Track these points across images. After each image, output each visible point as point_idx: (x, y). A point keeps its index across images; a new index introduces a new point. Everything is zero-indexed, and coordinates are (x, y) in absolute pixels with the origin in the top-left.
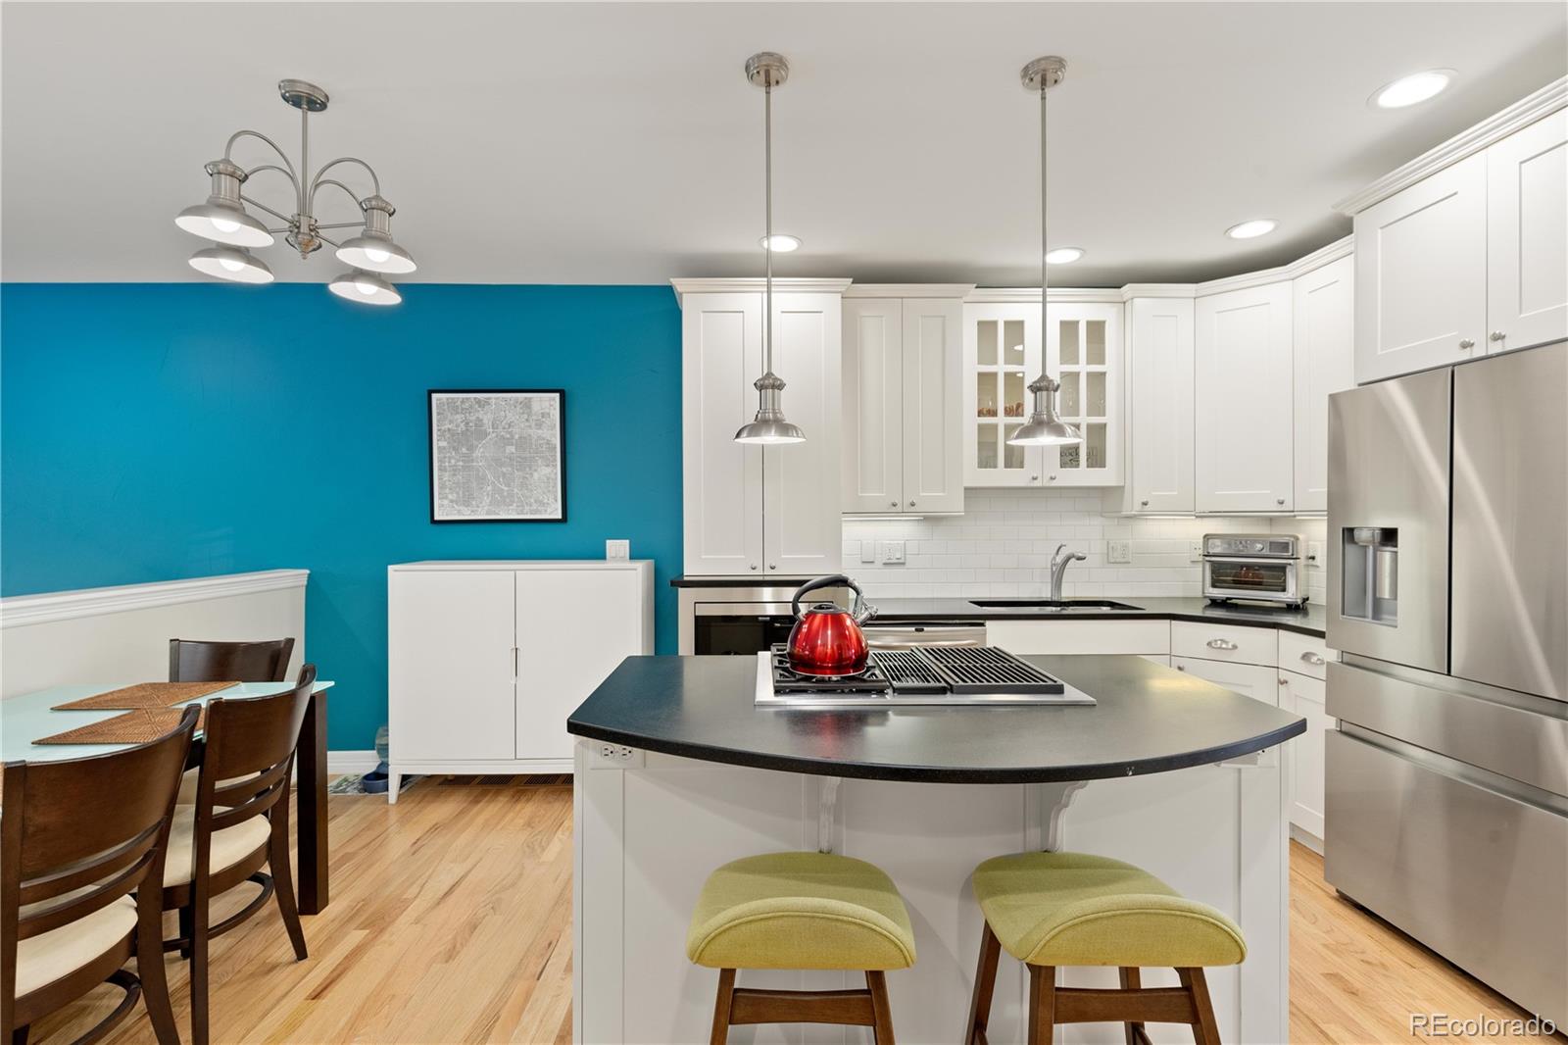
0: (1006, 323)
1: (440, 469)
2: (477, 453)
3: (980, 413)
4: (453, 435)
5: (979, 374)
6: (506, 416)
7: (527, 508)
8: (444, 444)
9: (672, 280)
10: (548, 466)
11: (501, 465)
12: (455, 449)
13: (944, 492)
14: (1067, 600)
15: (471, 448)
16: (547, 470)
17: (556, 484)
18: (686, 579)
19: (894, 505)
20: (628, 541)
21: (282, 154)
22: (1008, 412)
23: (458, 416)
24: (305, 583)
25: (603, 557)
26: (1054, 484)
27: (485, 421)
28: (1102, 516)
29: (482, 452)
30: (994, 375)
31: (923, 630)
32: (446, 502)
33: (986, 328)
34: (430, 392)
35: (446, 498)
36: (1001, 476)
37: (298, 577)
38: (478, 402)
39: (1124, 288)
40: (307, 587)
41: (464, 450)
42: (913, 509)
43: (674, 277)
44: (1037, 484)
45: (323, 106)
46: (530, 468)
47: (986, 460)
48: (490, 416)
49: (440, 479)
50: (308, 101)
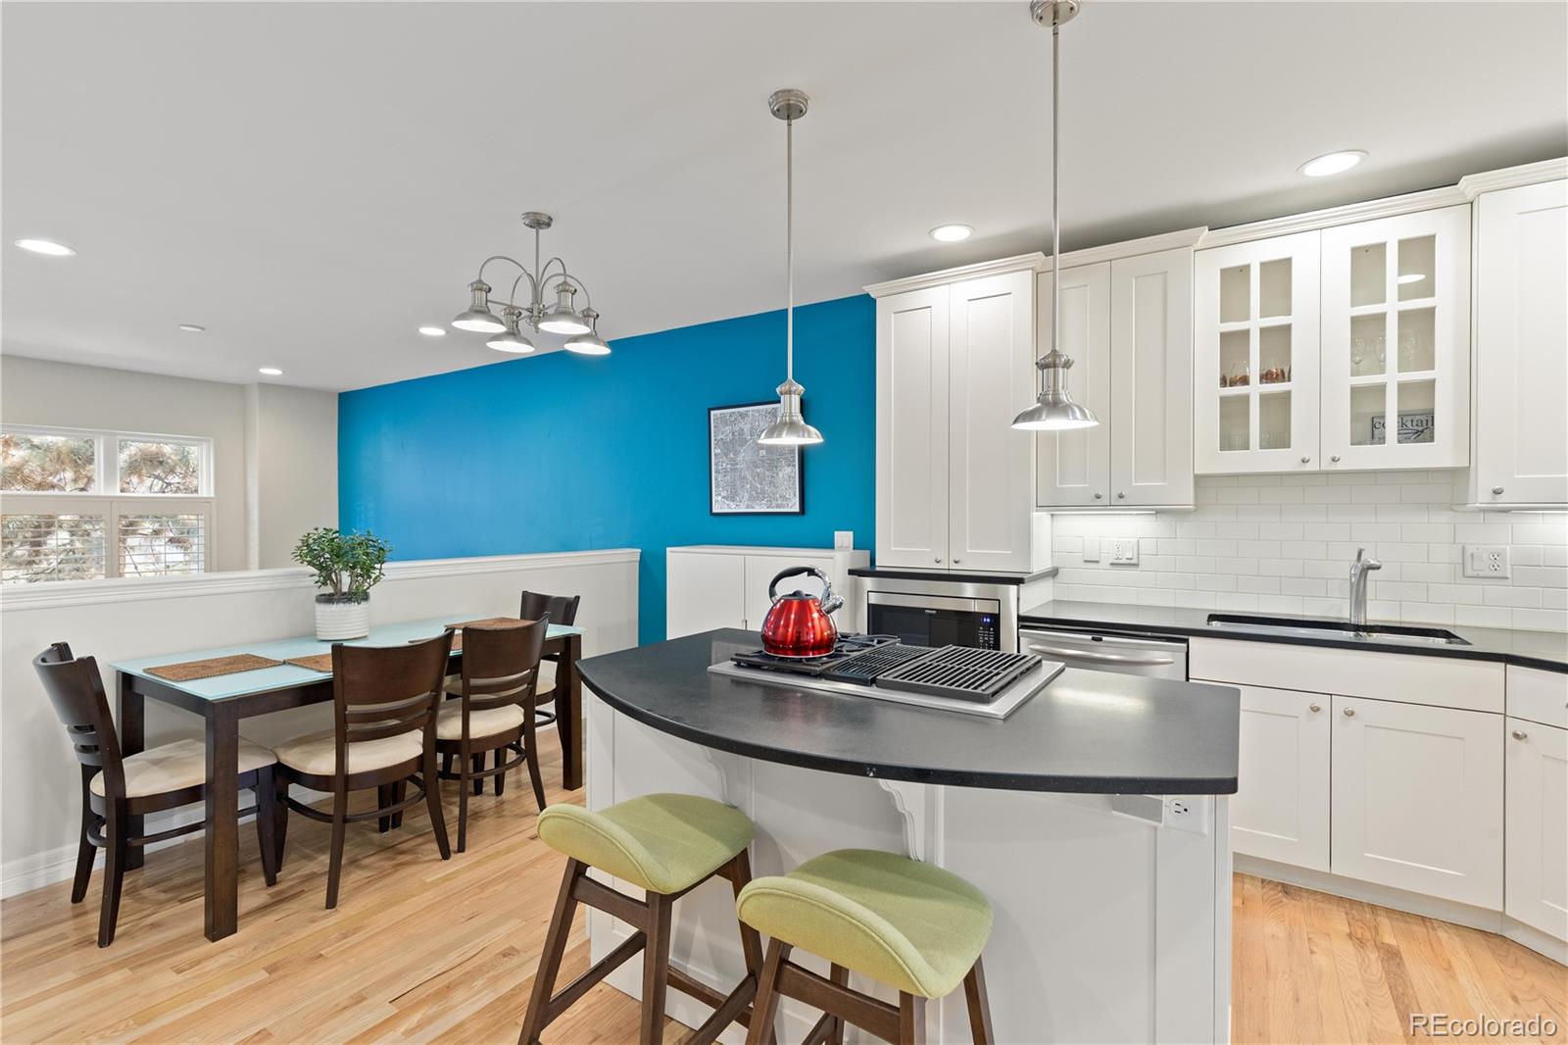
0: (1263, 265)
1: (716, 472)
2: (740, 458)
3: (1224, 382)
4: (724, 443)
5: (1222, 334)
6: (759, 426)
7: (774, 503)
8: (718, 451)
9: (864, 288)
10: (789, 466)
11: (756, 467)
12: (726, 455)
13: (1164, 481)
14: (1372, 624)
15: (736, 453)
16: (788, 470)
17: (794, 481)
18: (878, 569)
19: (1098, 497)
20: (851, 533)
21: (517, 263)
22: (1267, 377)
23: (727, 428)
24: (638, 559)
25: (831, 546)
26: (1339, 467)
27: (745, 430)
28: (1452, 510)
29: (744, 455)
30: (1245, 334)
31: (1101, 640)
32: (720, 498)
33: (1234, 277)
34: (710, 410)
35: (720, 495)
36: (1257, 459)
37: (635, 554)
38: (741, 414)
39: (1460, 183)
40: (640, 562)
41: (732, 455)
42: (1122, 502)
43: (866, 285)
44: (1308, 468)
45: (548, 225)
46: (776, 467)
47: (1232, 438)
48: (749, 426)
49: (716, 479)
50: (539, 222)
